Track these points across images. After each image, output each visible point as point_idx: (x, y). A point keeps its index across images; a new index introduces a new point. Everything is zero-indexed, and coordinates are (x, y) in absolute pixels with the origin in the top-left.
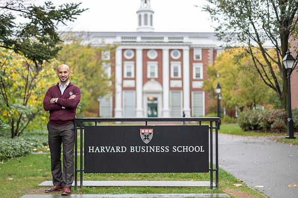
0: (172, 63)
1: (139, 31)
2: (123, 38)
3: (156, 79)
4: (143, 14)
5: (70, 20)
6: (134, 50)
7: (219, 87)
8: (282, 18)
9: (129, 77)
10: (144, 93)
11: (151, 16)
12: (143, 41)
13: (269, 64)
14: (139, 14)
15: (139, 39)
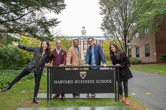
1: (82, 36)
2: (77, 38)
5: (55, 26)
6: (81, 41)
7: (105, 51)
8: (124, 30)
11: (85, 32)
12: (83, 39)
13: (121, 44)
14: (82, 31)
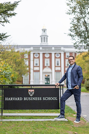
0: (56, 59)
1: (41, 45)
2: (34, 48)
3: (49, 67)
4: (43, 37)
6: (39, 53)
9: (36, 66)
10: (43, 73)
11: (47, 38)
12: (43, 49)
14: (41, 37)
15: (41, 49)
